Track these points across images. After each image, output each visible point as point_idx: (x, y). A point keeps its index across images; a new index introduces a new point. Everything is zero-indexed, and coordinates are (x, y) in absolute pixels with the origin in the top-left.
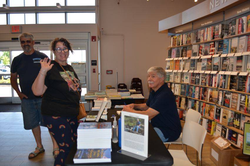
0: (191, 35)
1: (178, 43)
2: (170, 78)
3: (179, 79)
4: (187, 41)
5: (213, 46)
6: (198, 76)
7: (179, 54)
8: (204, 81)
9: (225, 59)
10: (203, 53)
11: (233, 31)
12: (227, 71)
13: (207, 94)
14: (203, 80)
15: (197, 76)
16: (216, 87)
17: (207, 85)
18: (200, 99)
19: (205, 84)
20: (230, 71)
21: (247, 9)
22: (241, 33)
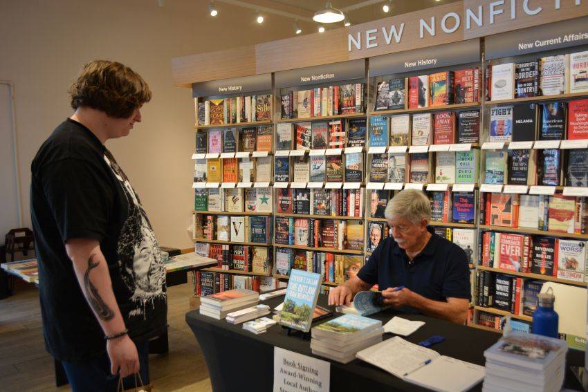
0: (270, 100)
1: (229, 118)
2: (210, 202)
3: (240, 203)
4: (256, 113)
5: (340, 128)
6: (303, 196)
7: (234, 144)
8: (323, 205)
9: (377, 157)
10: (307, 142)
11: (398, 101)
12: (390, 181)
13: (337, 234)
14: (319, 204)
15: (300, 194)
16: (361, 215)
17: (334, 214)
18: (316, 246)
19: (328, 212)
20: (396, 182)
21: (432, 61)
22: (419, 107)
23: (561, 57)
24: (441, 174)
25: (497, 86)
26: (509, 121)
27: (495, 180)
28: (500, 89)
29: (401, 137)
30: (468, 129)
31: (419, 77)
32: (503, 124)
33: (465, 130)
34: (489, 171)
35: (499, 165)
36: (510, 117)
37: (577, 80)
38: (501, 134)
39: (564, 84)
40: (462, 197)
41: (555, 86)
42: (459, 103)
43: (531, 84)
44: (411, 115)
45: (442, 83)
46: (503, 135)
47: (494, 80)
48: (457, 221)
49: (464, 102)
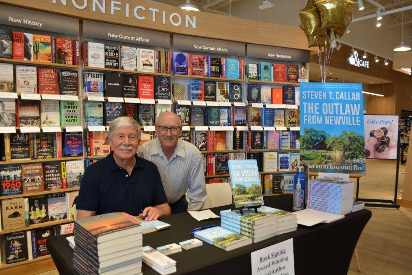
21: (37, 24)
22: (25, 59)
23: (135, 49)
24: (47, 119)
25: (93, 57)
26: (101, 83)
27: (97, 123)
28: (95, 60)
29: (5, 84)
30: (70, 84)
31: (25, 34)
32: (97, 85)
33: (68, 85)
34: (91, 117)
35: (98, 112)
36: (102, 80)
37: (144, 65)
38: (95, 91)
39: (136, 65)
40: (73, 136)
41: (132, 66)
42: (61, 63)
43: (115, 61)
44: (15, 65)
45: (46, 44)
46: (97, 92)
47: (91, 53)
48: (70, 156)
49: (65, 63)
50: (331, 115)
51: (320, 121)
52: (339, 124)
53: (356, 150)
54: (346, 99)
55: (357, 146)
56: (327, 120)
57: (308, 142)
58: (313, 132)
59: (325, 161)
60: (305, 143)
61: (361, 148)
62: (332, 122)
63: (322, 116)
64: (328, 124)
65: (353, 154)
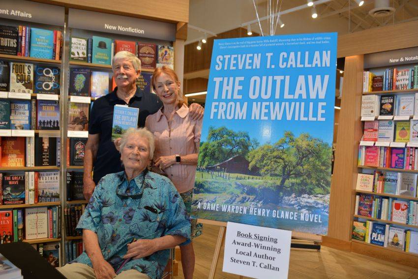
50: (266, 101)
51: (242, 113)
52: (279, 118)
53: (309, 176)
54: (299, 66)
55: (314, 166)
56: (255, 110)
57: (213, 155)
58: (225, 136)
59: (241, 196)
60: (207, 158)
61: (321, 171)
62: (266, 114)
63: (246, 104)
64: (257, 118)
65: (303, 183)
